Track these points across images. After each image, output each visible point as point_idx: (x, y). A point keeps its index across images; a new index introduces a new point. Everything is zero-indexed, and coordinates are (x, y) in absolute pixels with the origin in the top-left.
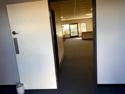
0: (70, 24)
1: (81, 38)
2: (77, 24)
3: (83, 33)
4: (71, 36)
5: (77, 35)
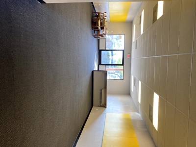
0: (123, 51)
1: (96, 68)
2: (123, 65)
3: (105, 73)
4: (102, 51)
5: (102, 63)
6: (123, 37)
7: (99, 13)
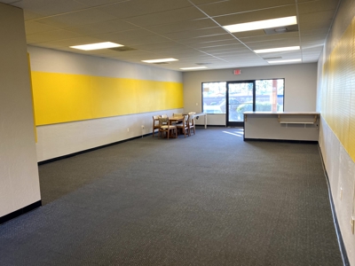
0: (228, 83)
2: (253, 82)
4: (230, 120)
6: (205, 85)
7: (155, 128)
